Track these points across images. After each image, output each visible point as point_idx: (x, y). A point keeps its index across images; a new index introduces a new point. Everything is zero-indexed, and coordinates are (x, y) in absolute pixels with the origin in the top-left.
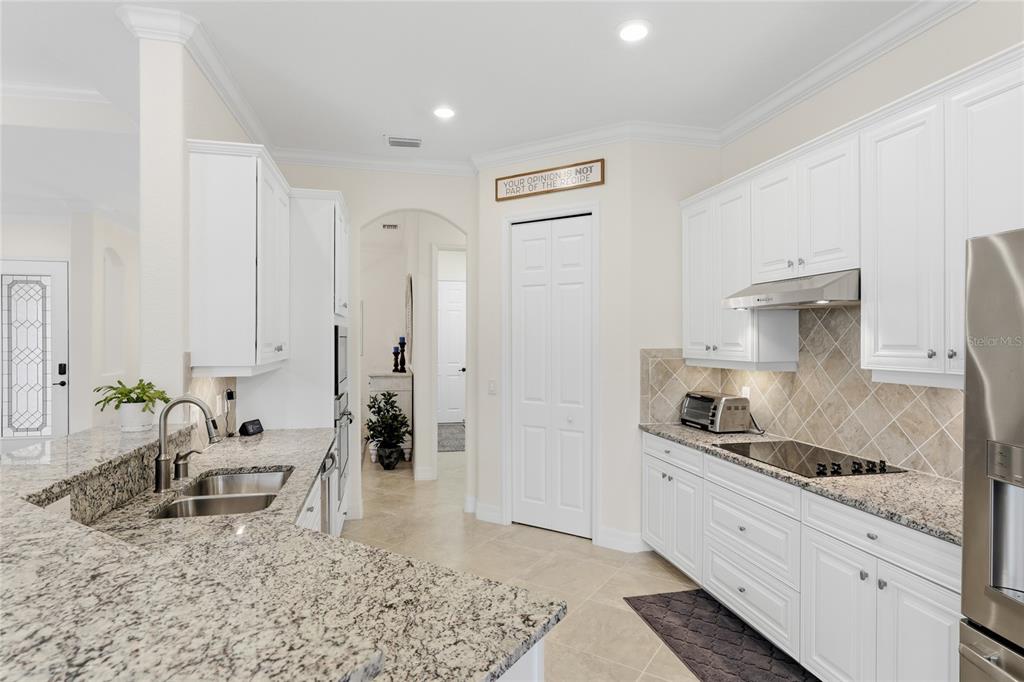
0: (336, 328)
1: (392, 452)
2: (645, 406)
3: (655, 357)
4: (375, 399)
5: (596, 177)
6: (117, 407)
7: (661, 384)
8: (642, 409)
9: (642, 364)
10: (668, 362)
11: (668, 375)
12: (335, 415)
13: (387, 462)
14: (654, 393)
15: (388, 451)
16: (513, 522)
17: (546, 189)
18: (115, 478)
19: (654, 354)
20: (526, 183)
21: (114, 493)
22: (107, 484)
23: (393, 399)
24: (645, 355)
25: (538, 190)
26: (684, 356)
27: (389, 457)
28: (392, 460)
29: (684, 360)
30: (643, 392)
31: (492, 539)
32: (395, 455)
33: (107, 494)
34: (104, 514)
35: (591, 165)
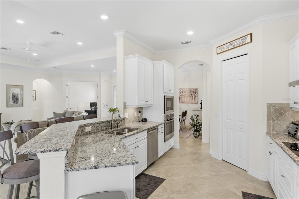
0: (164, 96)
1: (197, 133)
2: (269, 125)
3: (275, 106)
4: (192, 117)
5: (249, 40)
6: (110, 112)
7: (278, 117)
8: (267, 126)
9: (268, 109)
10: (281, 108)
11: (281, 114)
12: (164, 119)
13: (195, 136)
14: (274, 120)
15: (195, 132)
16: (222, 160)
17: (232, 48)
18: (102, 125)
19: (273, 105)
20: (226, 47)
21: (102, 128)
22: (100, 126)
23: (198, 117)
24: (269, 106)
25: (229, 48)
26: (290, 106)
27: (196, 134)
28: (197, 135)
29: (291, 108)
30: (268, 120)
31: (211, 163)
32: (198, 134)
33: (100, 128)
34: (99, 131)
35: (246, 36)
